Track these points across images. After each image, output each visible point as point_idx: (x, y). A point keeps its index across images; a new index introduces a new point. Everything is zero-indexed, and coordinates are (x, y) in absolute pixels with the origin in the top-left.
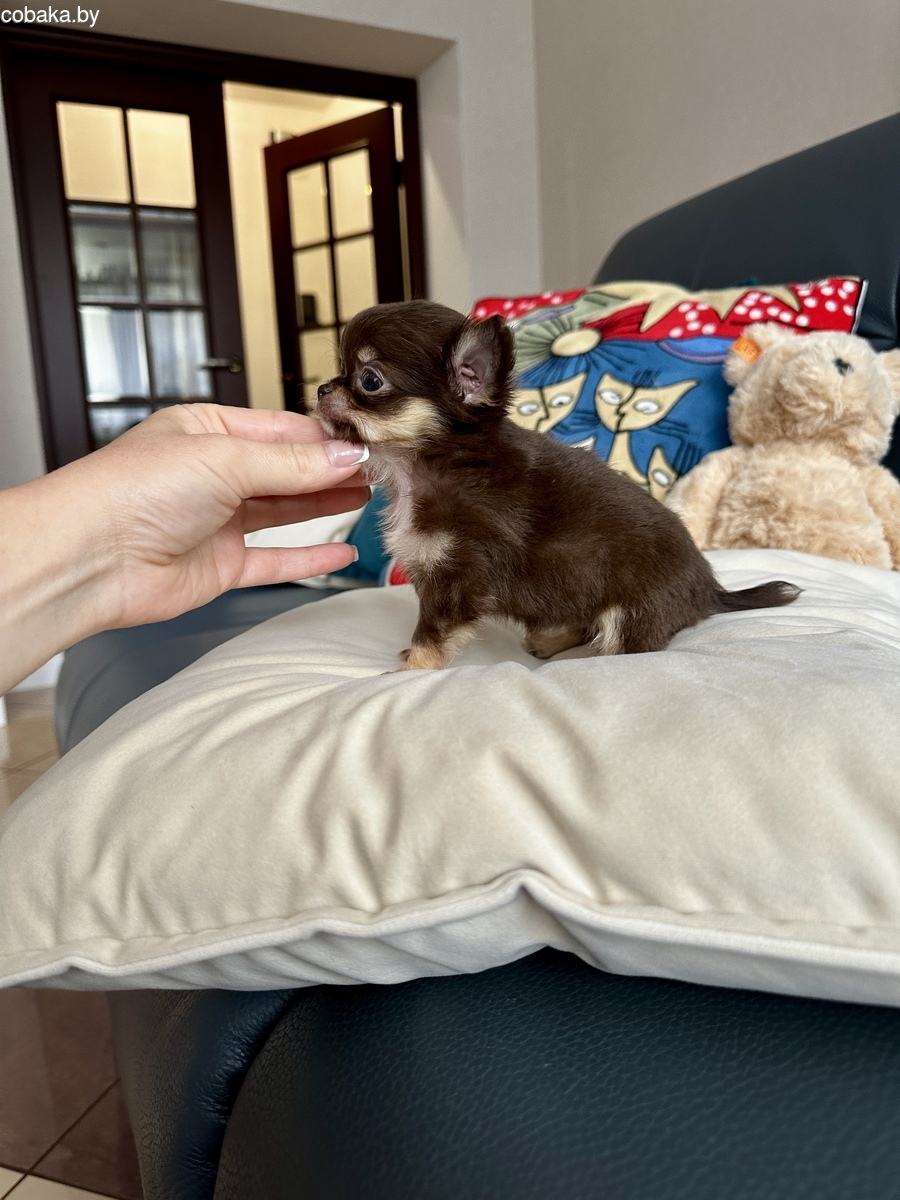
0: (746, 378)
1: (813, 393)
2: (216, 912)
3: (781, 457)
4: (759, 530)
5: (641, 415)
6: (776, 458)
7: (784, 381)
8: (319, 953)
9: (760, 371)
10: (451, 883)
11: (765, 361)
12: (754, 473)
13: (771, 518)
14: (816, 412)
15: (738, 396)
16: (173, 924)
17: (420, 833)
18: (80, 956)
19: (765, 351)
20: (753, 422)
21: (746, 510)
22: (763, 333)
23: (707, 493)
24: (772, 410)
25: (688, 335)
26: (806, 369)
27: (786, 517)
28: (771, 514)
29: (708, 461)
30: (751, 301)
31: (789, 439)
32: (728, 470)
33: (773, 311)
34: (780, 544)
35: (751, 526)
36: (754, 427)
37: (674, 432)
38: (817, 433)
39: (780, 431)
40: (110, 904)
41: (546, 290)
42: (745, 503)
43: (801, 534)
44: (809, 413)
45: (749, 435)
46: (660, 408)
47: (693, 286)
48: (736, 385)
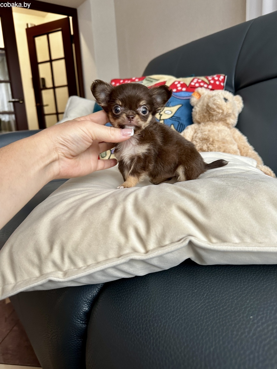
0: (197, 104)
1: (218, 108)
2: (95, 258)
3: (209, 126)
4: (205, 147)
5: (166, 115)
6: (207, 127)
7: (209, 104)
8: (126, 268)
9: (201, 101)
10: (167, 242)
11: (203, 98)
12: (202, 131)
13: (208, 144)
14: (219, 113)
15: (195, 109)
16: (80, 264)
17: (157, 230)
18: (52, 277)
19: (202, 96)
20: (200, 117)
21: (201, 142)
22: (201, 90)
23: (189, 137)
24: (206, 113)
25: (178, 91)
26: (216, 101)
27: (212, 143)
28: (208, 142)
29: (188, 128)
30: (195, 81)
31: (211, 121)
32: (194, 130)
33: (202, 84)
34: (211, 150)
35: (203, 146)
36: (201, 118)
37: (176, 120)
38: (219, 119)
39: (208, 119)
40: (58, 261)
41: (133, 77)
42: (200, 140)
43: (217, 148)
44: (217, 113)
45: (199, 120)
46: (172, 113)
47: (178, 76)
48: (194, 106)
